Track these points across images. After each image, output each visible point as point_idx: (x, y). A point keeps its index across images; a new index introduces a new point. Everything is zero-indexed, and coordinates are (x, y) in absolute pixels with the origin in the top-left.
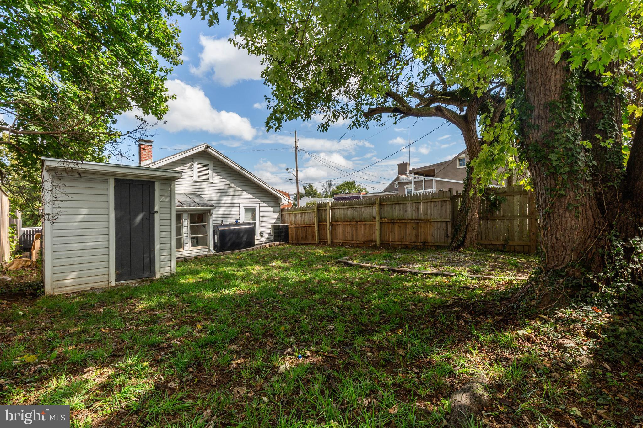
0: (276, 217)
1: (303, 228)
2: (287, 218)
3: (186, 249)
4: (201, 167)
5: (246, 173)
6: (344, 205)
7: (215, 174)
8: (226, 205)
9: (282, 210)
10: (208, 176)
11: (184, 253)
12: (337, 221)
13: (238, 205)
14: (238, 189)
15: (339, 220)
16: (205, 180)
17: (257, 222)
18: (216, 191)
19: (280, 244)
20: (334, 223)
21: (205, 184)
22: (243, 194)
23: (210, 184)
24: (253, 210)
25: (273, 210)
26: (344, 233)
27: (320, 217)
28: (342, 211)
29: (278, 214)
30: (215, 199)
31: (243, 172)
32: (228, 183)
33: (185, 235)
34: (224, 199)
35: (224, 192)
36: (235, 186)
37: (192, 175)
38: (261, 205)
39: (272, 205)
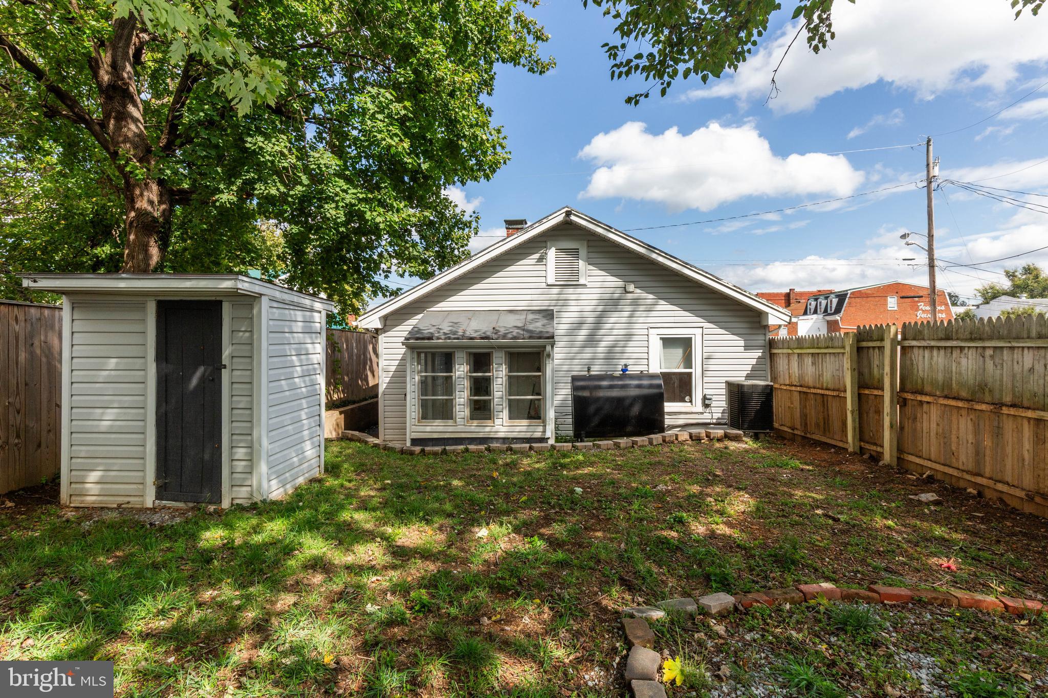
0: (754, 362)
1: (819, 398)
2: (781, 364)
3: (498, 422)
4: (563, 255)
5: (660, 259)
6: (948, 338)
7: (591, 267)
8: (615, 332)
9: (772, 344)
10: (576, 273)
11: (494, 429)
12: (922, 393)
13: (645, 332)
14: (645, 295)
15: (927, 388)
16: (570, 282)
17: (696, 371)
18: (594, 302)
19: (727, 436)
20: (909, 396)
21: (571, 290)
22: (659, 308)
23: (579, 290)
24: (686, 344)
25: (742, 343)
26: (944, 437)
27: (866, 371)
28: (939, 359)
29: (758, 353)
30: (590, 320)
31: (654, 256)
32: (621, 284)
33: (497, 394)
34: (612, 320)
35: (611, 304)
36: (638, 291)
37: (543, 273)
38: (706, 331)
39: (742, 331)
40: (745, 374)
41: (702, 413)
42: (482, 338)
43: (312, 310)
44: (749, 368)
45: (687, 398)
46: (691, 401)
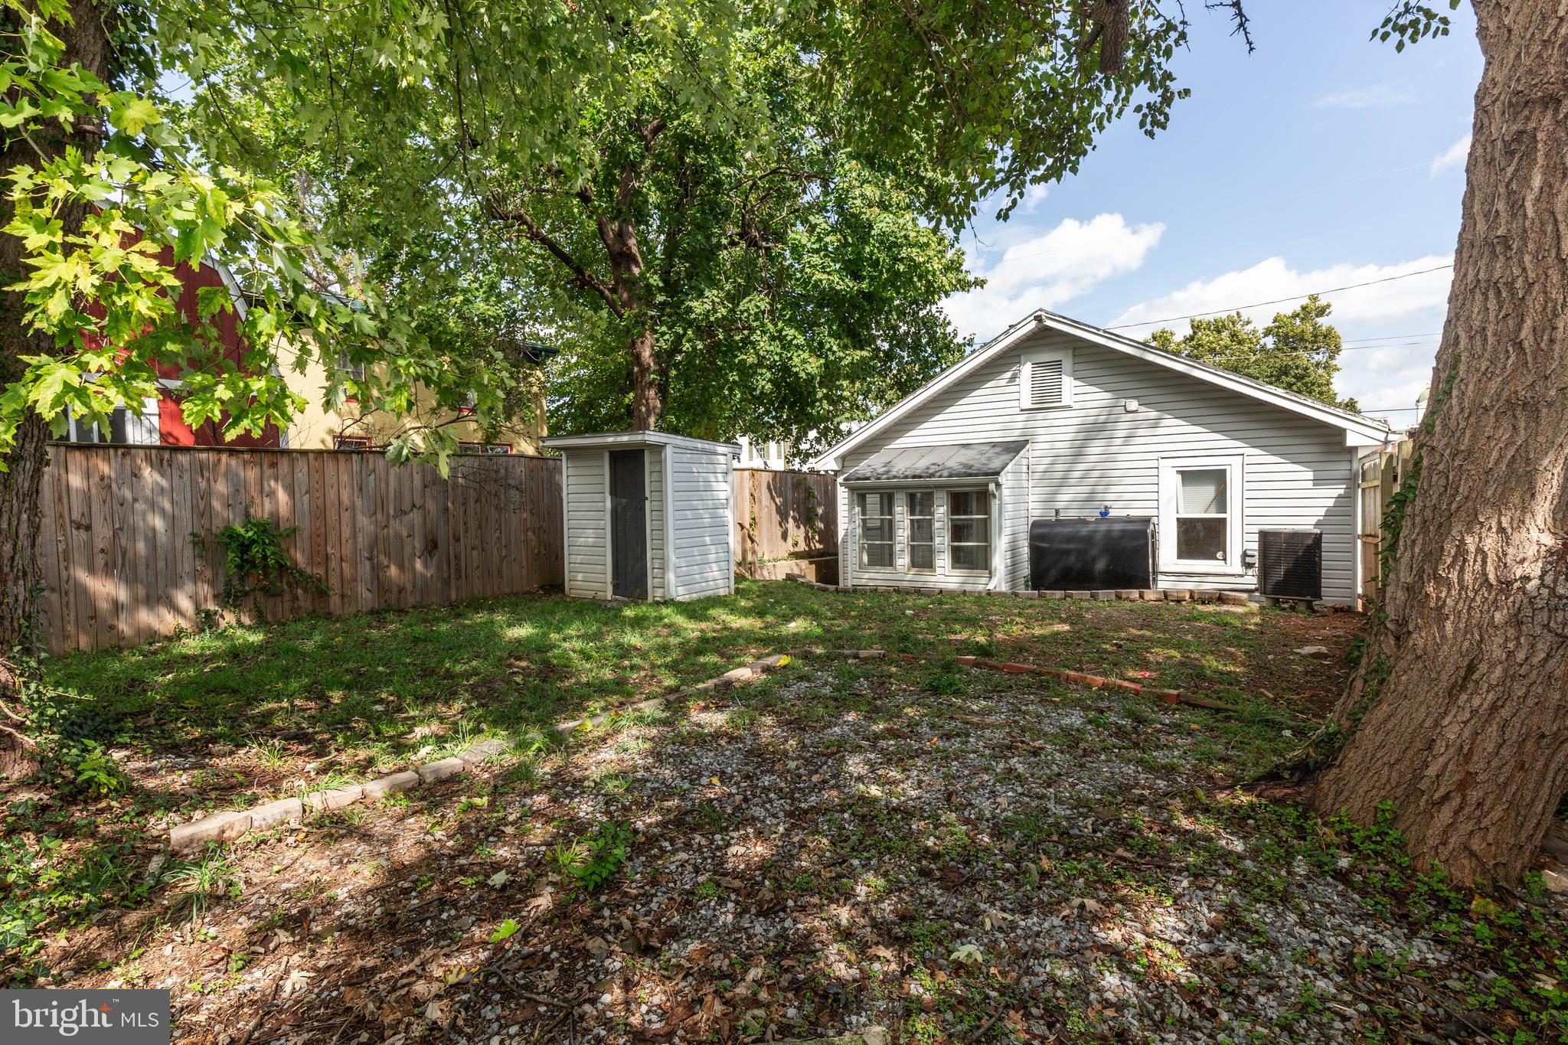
0: (1331, 503)
3: (940, 571)
4: (1040, 371)
7: (1078, 383)
10: (1057, 392)
11: (936, 579)
13: (1153, 464)
14: (1152, 414)
16: (1049, 404)
17: (1231, 514)
18: (1073, 429)
23: (1060, 414)
24: (1218, 477)
25: (1310, 475)
29: (1335, 490)
30: (1067, 452)
32: (1120, 402)
33: (939, 540)
34: (1096, 450)
36: (1143, 409)
37: (1016, 396)
38: (1247, 460)
39: (1308, 458)
40: (1314, 520)
41: (1242, 576)
42: (914, 477)
43: (716, 454)
44: (1323, 511)
45: (1219, 555)
46: (1225, 559)
